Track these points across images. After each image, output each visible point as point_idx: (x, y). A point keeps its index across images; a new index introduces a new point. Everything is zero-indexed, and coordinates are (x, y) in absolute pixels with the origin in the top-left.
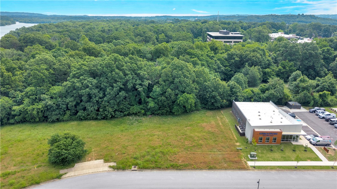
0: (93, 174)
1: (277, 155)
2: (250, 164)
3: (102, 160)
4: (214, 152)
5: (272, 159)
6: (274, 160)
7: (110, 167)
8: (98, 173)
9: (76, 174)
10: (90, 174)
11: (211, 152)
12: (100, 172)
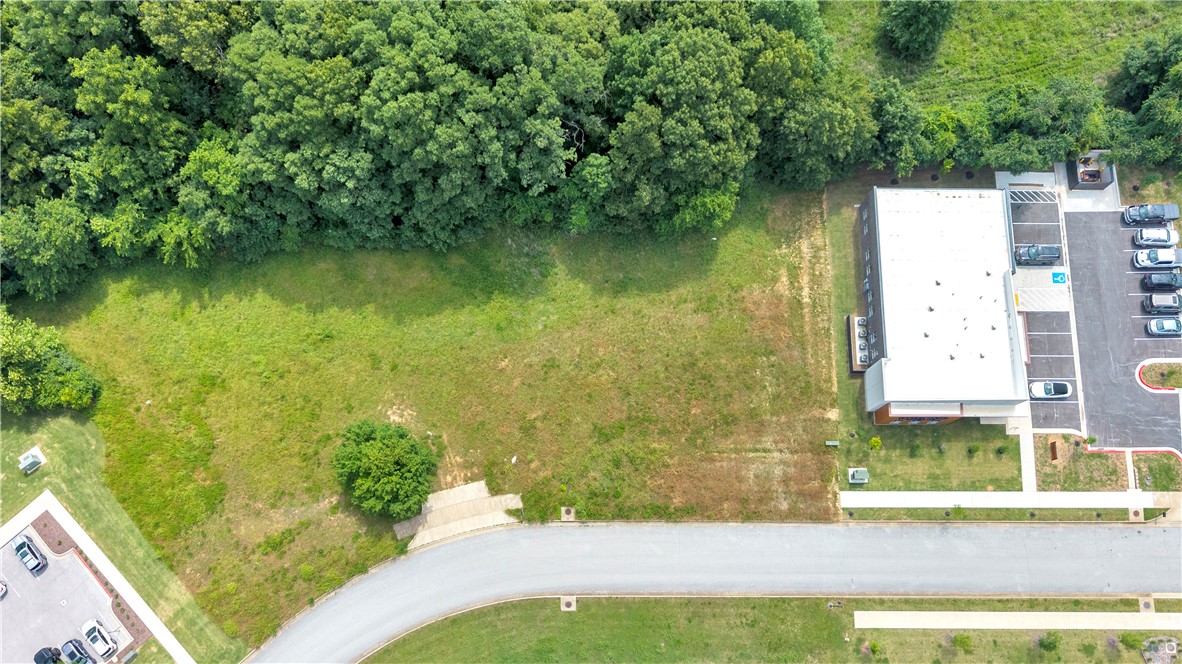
0: (475, 536)
1: (921, 467)
2: (849, 499)
3: (482, 483)
4: (765, 451)
5: (901, 484)
6: (909, 486)
7: (510, 512)
8: (485, 531)
9: (437, 538)
10: (468, 536)
11: (757, 450)
12: (489, 528)
